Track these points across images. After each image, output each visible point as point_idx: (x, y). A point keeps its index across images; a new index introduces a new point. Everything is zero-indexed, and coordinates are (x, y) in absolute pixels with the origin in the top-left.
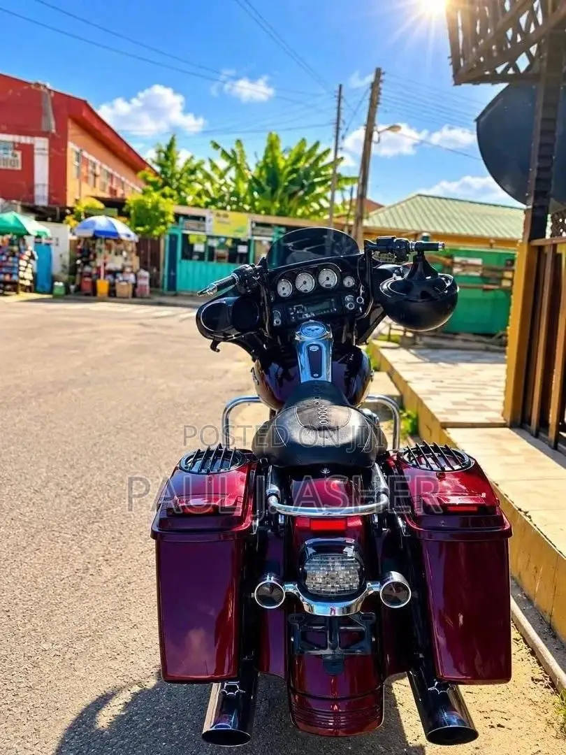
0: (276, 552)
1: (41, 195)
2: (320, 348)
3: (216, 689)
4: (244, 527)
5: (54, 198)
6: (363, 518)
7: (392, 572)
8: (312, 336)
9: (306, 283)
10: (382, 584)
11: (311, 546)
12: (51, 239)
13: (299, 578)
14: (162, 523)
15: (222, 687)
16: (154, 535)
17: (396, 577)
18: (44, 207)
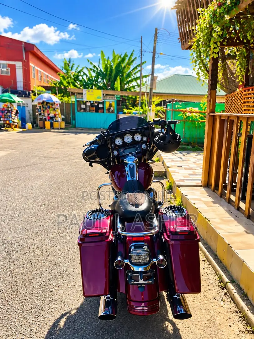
0: (121, 249)
1: (20, 85)
2: (134, 166)
3: (102, 299)
4: (110, 239)
5: (25, 87)
6: (150, 236)
7: (160, 255)
8: (131, 161)
9: (128, 139)
10: (157, 259)
11: (133, 246)
12: (25, 104)
13: (129, 258)
14: (81, 240)
15: (105, 297)
16: (79, 244)
17: (161, 257)
18: (21, 91)
